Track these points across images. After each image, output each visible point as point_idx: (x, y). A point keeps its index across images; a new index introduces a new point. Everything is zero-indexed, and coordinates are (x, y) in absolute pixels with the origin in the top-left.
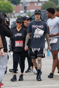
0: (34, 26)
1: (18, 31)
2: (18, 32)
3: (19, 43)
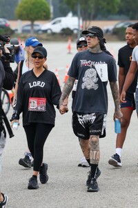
0: (83, 62)
1: (38, 75)
2: (37, 79)
3: (38, 103)
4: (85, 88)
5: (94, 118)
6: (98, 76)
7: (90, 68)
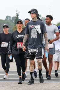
4: (33, 38)
5: (38, 50)
6: (37, 32)
7: (33, 28)
